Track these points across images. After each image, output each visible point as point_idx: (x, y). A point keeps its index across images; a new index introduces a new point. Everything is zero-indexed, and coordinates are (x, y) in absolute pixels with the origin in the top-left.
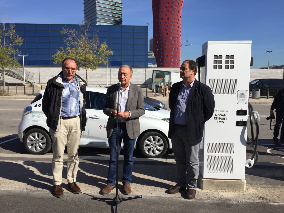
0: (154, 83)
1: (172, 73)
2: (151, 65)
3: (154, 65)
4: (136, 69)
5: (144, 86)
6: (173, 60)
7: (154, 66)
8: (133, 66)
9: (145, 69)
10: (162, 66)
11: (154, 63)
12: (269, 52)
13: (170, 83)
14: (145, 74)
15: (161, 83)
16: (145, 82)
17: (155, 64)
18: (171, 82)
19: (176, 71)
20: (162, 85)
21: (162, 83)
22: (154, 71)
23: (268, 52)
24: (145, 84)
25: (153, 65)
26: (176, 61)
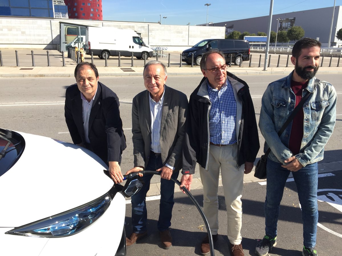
0: (63, 43)
1: (89, 27)
2: (59, 16)
3: (65, 15)
4: (36, 20)
5: (51, 46)
6: (92, 10)
7: (65, 17)
8: (30, 16)
9: (49, 21)
10: (78, 18)
11: (64, 13)
12: (208, 5)
13: (87, 43)
14: (50, 29)
15: (75, 43)
16: (52, 41)
17: (66, 13)
18: (89, 42)
19: (96, 25)
20: (77, 45)
21: (77, 43)
22: (62, 24)
23: (206, 5)
24: (52, 43)
25: (62, 15)
26: (97, 12)
